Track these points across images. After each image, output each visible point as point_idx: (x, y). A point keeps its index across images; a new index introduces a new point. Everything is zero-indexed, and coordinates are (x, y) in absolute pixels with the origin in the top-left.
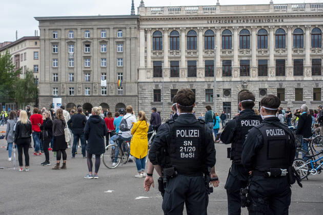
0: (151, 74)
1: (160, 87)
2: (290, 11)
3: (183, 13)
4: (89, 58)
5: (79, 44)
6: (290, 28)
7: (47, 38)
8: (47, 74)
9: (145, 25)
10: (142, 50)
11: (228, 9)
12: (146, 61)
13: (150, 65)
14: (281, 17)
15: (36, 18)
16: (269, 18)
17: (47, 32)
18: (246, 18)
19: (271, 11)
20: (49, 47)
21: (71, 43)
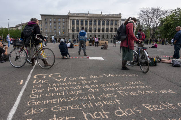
0: (72, 31)
1: (74, 34)
2: (106, 16)
3: (80, 15)
4: (56, 26)
5: (53, 22)
6: (106, 20)
7: (44, 20)
8: (44, 31)
9: (70, 18)
10: (69, 24)
11: (91, 15)
12: (70, 27)
13: (71, 28)
14: (104, 17)
15: (41, 15)
16: (101, 17)
17: (44, 19)
18: (95, 17)
19: (102, 16)
20: (44, 23)
21: (50, 22)
